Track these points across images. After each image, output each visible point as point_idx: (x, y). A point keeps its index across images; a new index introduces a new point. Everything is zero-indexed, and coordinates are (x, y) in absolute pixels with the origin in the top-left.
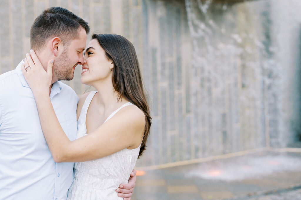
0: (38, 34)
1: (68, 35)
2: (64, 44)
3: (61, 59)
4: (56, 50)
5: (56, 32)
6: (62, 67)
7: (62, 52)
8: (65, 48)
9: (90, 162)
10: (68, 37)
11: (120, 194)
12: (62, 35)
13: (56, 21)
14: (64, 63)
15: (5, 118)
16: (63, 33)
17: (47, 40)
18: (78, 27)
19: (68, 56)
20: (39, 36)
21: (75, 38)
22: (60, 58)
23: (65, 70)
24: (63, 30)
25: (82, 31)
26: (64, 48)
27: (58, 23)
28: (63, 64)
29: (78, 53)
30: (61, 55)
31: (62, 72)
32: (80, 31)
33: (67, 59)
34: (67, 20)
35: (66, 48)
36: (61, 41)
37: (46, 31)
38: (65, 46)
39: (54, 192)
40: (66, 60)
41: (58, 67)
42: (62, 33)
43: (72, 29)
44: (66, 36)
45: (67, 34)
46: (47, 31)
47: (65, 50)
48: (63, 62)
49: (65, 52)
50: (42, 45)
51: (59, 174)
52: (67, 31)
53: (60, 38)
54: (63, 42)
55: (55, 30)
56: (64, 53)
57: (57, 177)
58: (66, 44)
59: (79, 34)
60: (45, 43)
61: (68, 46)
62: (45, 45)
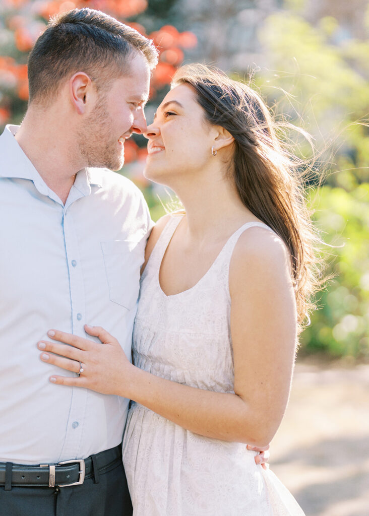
0: (42, 70)
1: (106, 68)
2: (98, 88)
3: (93, 121)
4: (81, 100)
5: (79, 63)
6: (96, 137)
7: (95, 105)
8: (101, 97)
10: (105, 73)
12: (92, 67)
13: (78, 39)
14: (100, 130)
16: (94, 65)
17: (61, 81)
18: (127, 50)
19: (108, 114)
20: (44, 74)
21: (121, 75)
22: (90, 118)
23: (103, 145)
24: (95, 58)
26: (99, 96)
27: (84, 45)
28: (97, 132)
31: (96, 148)
32: (133, 58)
33: (106, 119)
34: (103, 35)
35: (103, 95)
36: (92, 81)
37: (59, 61)
38: (100, 92)
40: (104, 123)
41: (87, 138)
42: (91, 65)
43: (113, 55)
44: (102, 72)
45: (103, 66)
46: (61, 62)
47: (100, 101)
48: (97, 128)
49: (101, 104)
50: (52, 93)
52: (104, 60)
53: (89, 75)
55: (77, 60)
56: (99, 108)
58: (101, 89)
59: (129, 66)
60: (56, 89)
61: (106, 91)
62: (56, 92)
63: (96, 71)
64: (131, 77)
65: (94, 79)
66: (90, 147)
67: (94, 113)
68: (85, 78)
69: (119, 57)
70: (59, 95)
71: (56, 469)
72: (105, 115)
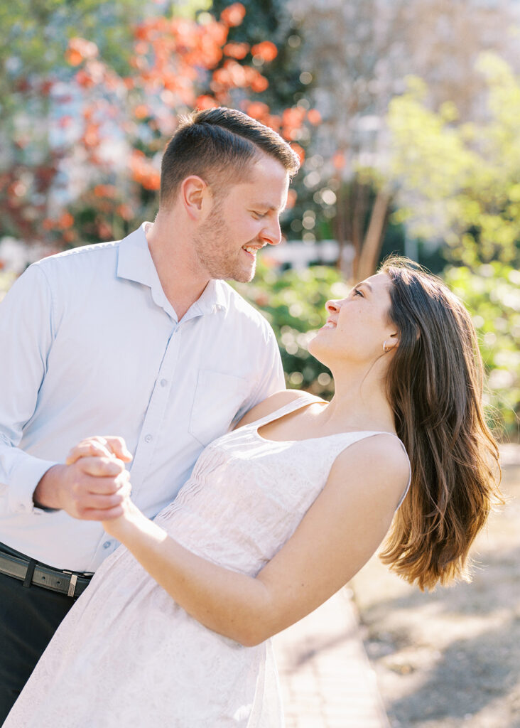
63: (212, 174)
64: (252, 183)
65: (210, 183)
67: (210, 220)
68: (199, 184)
69: (238, 162)
71: (78, 579)
72: (220, 223)
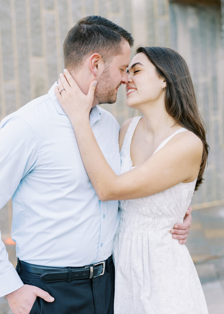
0: (73, 50)
1: (110, 50)
2: (105, 62)
3: (102, 80)
4: (95, 68)
5: (95, 47)
6: (103, 88)
7: (103, 71)
8: (106, 67)
9: (140, 200)
10: (109, 53)
11: (175, 236)
12: (102, 50)
13: (94, 34)
14: (106, 84)
15: (41, 152)
17: (84, 57)
18: (120, 40)
19: (110, 76)
20: (74, 53)
21: (117, 54)
22: (101, 78)
23: (107, 92)
24: (104, 45)
25: (125, 45)
26: (105, 66)
27: (97, 36)
28: (104, 86)
29: (122, 70)
30: (102, 75)
31: (103, 94)
32: (123, 44)
33: (109, 79)
34: (107, 32)
35: (107, 66)
36: (101, 58)
37: (83, 47)
38: (106, 64)
39: (100, 236)
40: (108, 81)
42: (101, 49)
43: (113, 43)
44: (107, 52)
45: (108, 49)
47: (106, 69)
48: (104, 83)
49: (106, 70)
50: (79, 64)
51: (104, 215)
52: (108, 46)
53: (100, 54)
54: (104, 59)
55: (93, 46)
56: (105, 72)
57: (103, 218)
58: (106, 62)
59: (121, 49)
60: (82, 62)
61: (109, 63)
62: (82, 64)
63: (104, 52)
64: (122, 54)
65: (103, 56)
66: (100, 94)
67: (103, 75)
68: (98, 56)
69: (116, 44)
70: (83, 65)
71: (93, 268)
72: (108, 76)
